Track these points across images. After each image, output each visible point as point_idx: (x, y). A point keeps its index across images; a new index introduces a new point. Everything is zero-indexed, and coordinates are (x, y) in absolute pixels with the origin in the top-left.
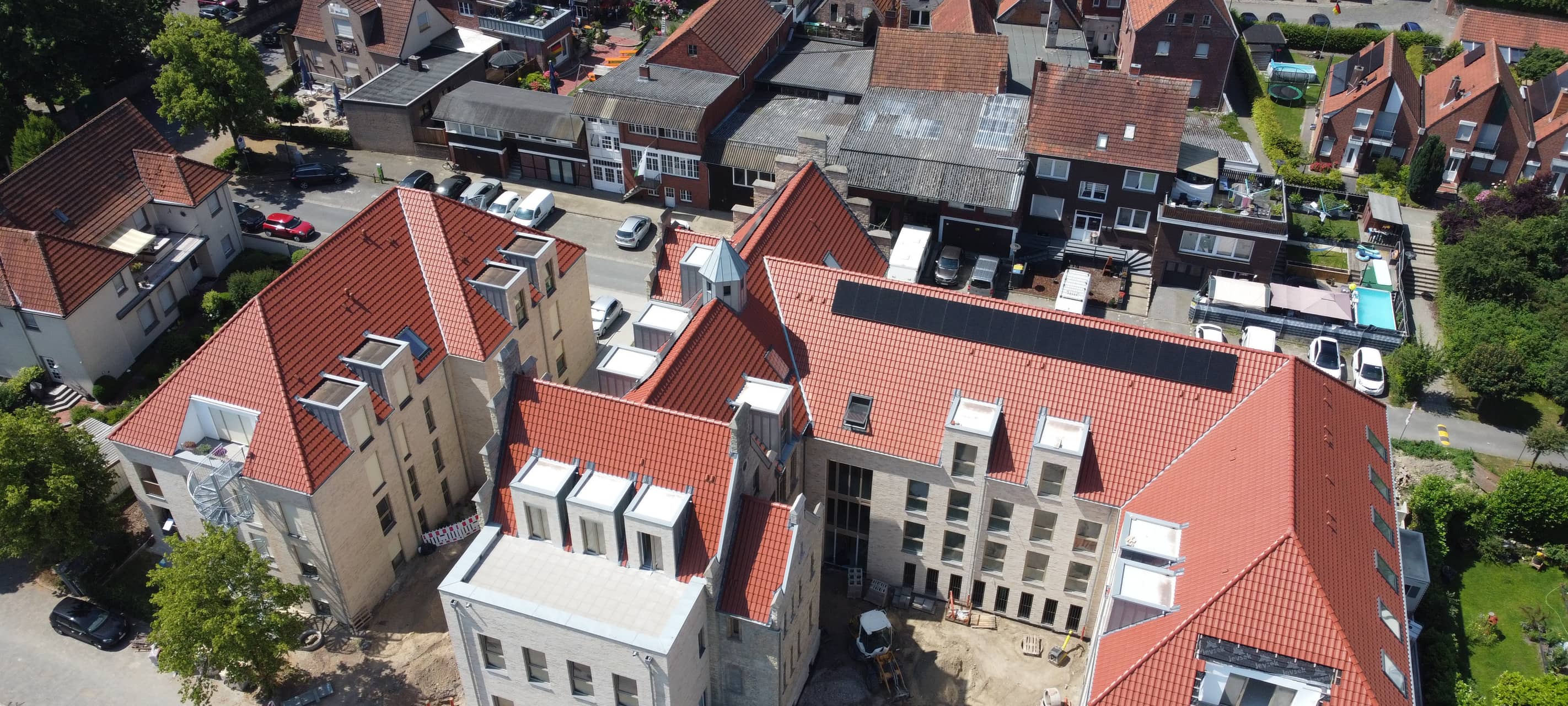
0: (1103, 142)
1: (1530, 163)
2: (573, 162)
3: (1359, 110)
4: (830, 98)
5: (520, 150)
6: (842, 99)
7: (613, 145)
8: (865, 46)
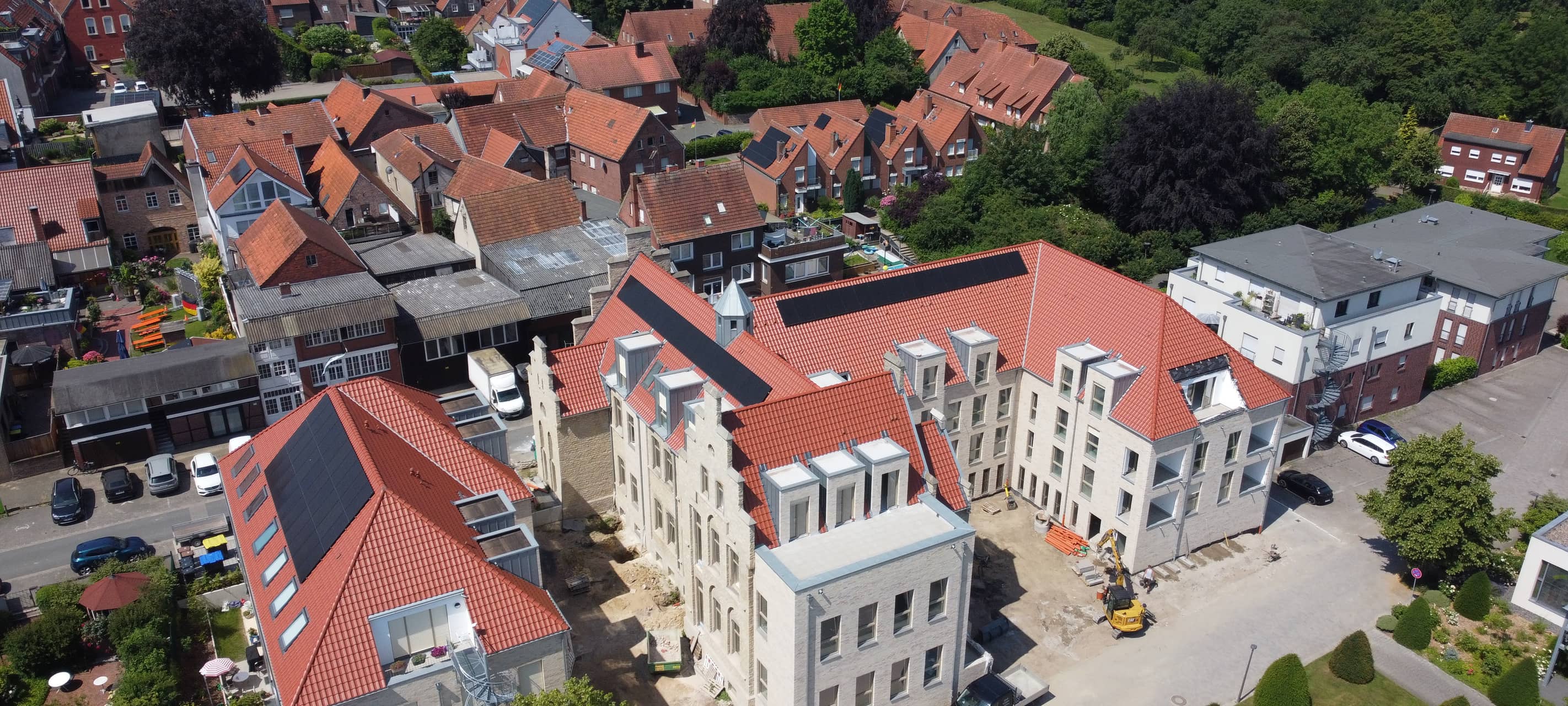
0: (708, 221)
1: (892, 175)
2: (240, 406)
3: (796, 169)
4: (438, 272)
5: (168, 417)
6: (450, 269)
7: (287, 368)
8: (404, 234)
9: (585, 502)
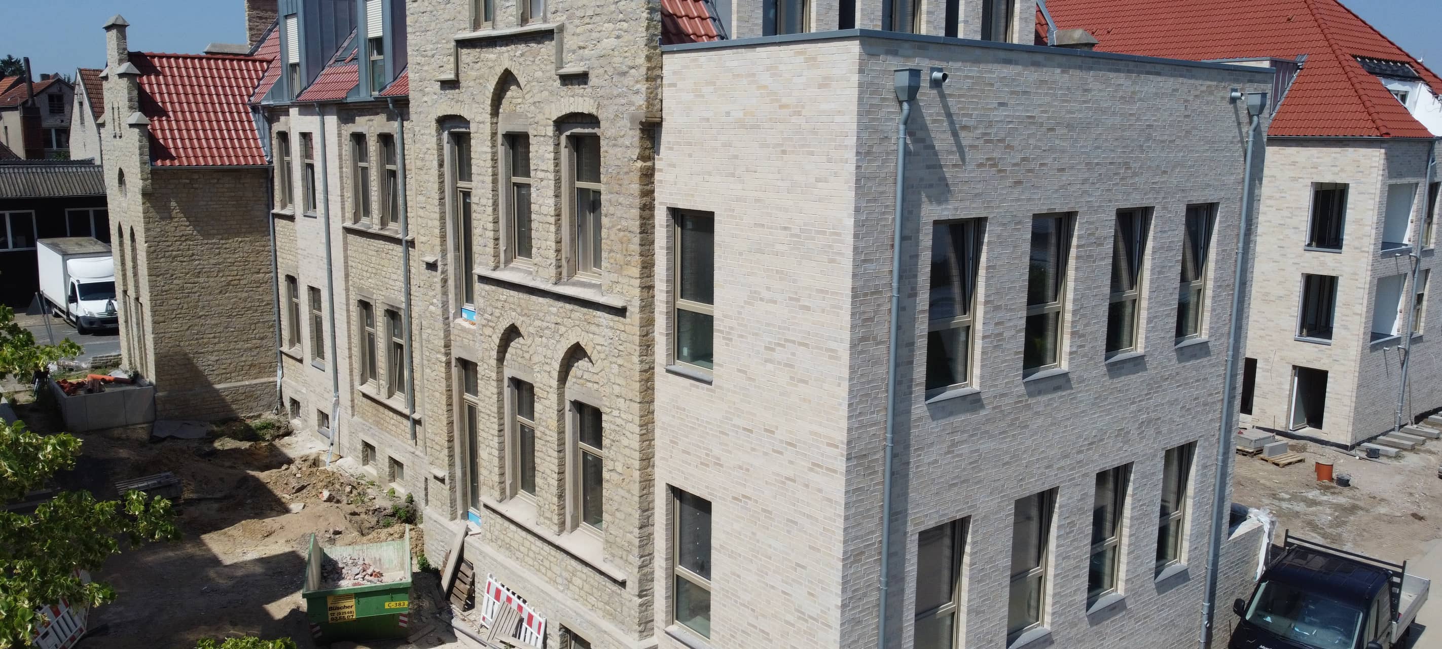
9: (210, 385)
